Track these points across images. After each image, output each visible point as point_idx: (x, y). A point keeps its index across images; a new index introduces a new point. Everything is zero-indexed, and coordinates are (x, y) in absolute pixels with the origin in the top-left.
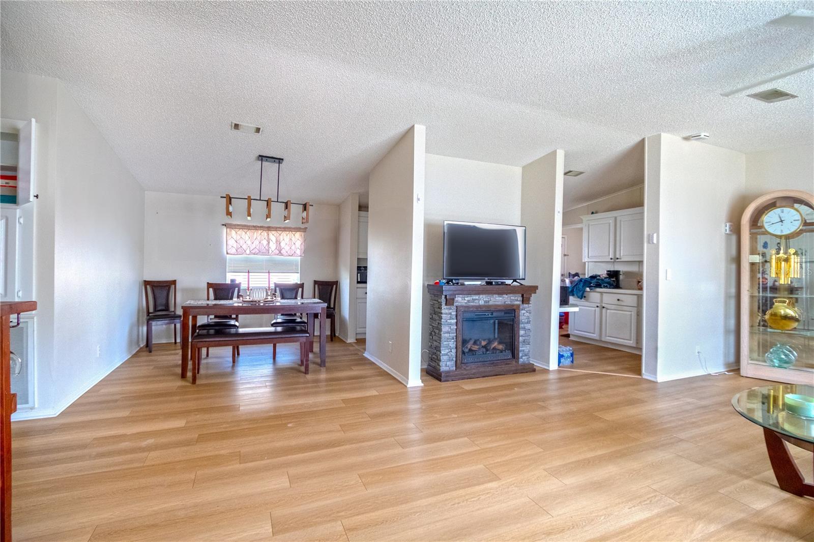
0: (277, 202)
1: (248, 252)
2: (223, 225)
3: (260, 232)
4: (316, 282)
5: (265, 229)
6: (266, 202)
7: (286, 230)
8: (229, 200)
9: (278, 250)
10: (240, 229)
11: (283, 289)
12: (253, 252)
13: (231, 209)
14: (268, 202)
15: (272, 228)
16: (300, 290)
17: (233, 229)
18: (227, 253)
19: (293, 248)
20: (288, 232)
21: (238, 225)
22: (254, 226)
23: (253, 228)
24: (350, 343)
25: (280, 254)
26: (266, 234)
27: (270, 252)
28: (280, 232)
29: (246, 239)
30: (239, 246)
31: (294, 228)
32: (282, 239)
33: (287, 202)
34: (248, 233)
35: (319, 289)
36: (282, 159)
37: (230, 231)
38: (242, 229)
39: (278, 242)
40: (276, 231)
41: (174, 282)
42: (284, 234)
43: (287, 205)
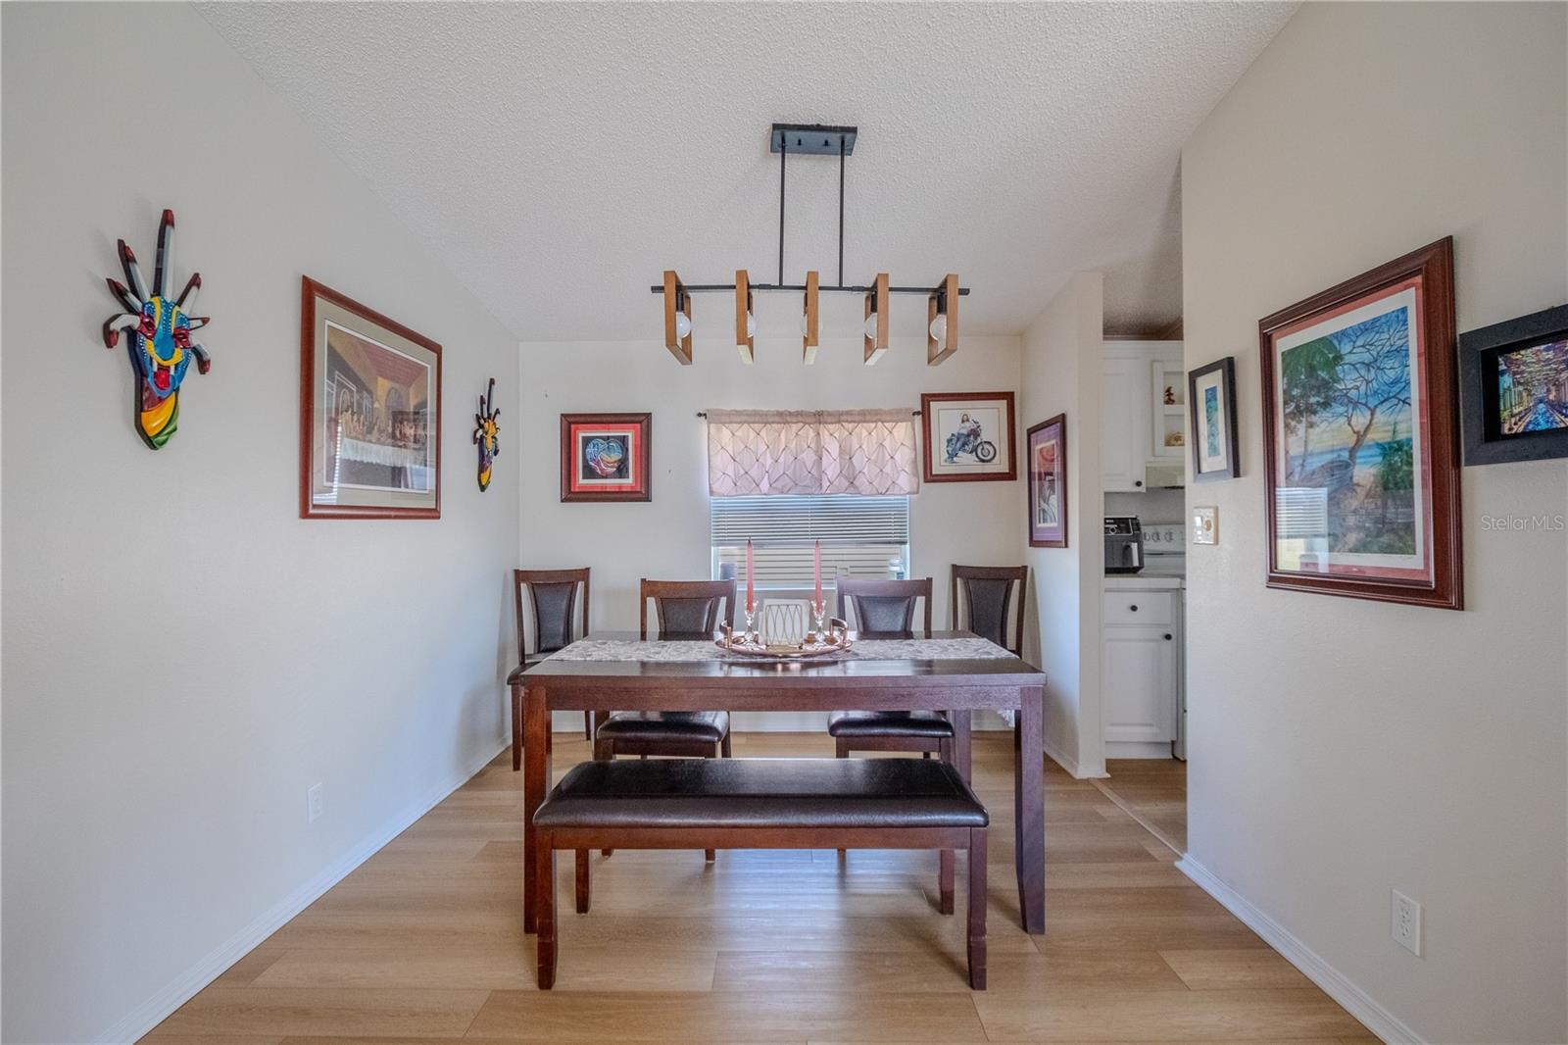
0: (841, 288)
1: (765, 486)
2: (700, 415)
3: (795, 427)
4: (957, 571)
5: (810, 420)
6: (801, 294)
7: (868, 418)
8: (680, 296)
9: (847, 478)
10: (742, 423)
11: (868, 598)
12: (779, 485)
13: (683, 325)
14: (809, 290)
15: (830, 414)
16: (920, 601)
17: (724, 423)
18: (712, 493)
19: (888, 469)
20: (873, 425)
21: (738, 413)
22: (780, 414)
23: (777, 419)
24: (1087, 782)
25: (851, 490)
26: (812, 434)
27: (826, 484)
28: (850, 426)
29: (760, 452)
30: (742, 472)
31: (890, 413)
32: (856, 446)
33: (875, 287)
34: (763, 433)
35: (968, 592)
36: (854, 130)
37: (719, 430)
38: (749, 423)
39: (847, 456)
40: (839, 422)
41: (584, 574)
42: (862, 430)
43: (873, 299)
